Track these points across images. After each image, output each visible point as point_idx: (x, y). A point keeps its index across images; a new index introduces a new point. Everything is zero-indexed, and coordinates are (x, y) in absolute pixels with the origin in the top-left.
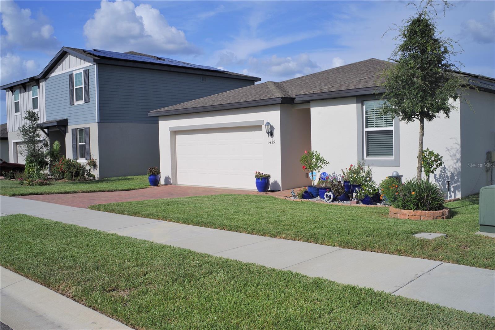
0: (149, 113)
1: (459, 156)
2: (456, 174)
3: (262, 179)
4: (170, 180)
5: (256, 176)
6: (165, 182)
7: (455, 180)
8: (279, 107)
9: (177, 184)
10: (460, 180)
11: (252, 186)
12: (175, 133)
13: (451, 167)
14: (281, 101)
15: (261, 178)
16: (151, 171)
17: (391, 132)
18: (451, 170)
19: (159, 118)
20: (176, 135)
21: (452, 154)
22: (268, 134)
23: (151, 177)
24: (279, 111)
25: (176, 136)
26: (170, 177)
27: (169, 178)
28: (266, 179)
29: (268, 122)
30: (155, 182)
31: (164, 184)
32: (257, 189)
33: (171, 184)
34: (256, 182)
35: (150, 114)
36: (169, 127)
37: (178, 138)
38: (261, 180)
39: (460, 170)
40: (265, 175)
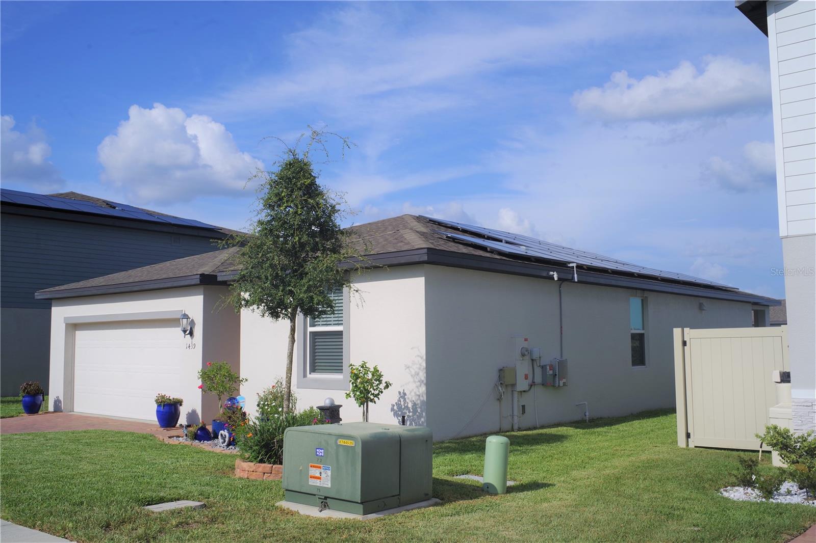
0: (36, 294)
1: (422, 376)
2: (419, 405)
3: (164, 406)
4: (61, 404)
5: (156, 401)
6: (54, 407)
7: (418, 413)
8: (201, 289)
9: (73, 411)
10: (424, 414)
11: (150, 415)
12: (74, 327)
13: (413, 394)
14: (200, 281)
15: (162, 404)
16: (25, 388)
17: (340, 334)
18: (414, 399)
19: (53, 302)
20: (76, 330)
21: (413, 373)
22: (185, 333)
23: (27, 399)
24: (202, 296)
25: (76, 332)
26: (61, 398)
27: (60, 401)
28: (173, 407)
29: (185, 313)
30: (33, 407)
31: (53, 411)
32: (157, 420)
33: (62, 412)
34: (157, 411)
35: (38, 295)
36: (65, 318)
37: (80, 335)
38: (162, 408)
39: (425, 400)
40: (173, 398)
